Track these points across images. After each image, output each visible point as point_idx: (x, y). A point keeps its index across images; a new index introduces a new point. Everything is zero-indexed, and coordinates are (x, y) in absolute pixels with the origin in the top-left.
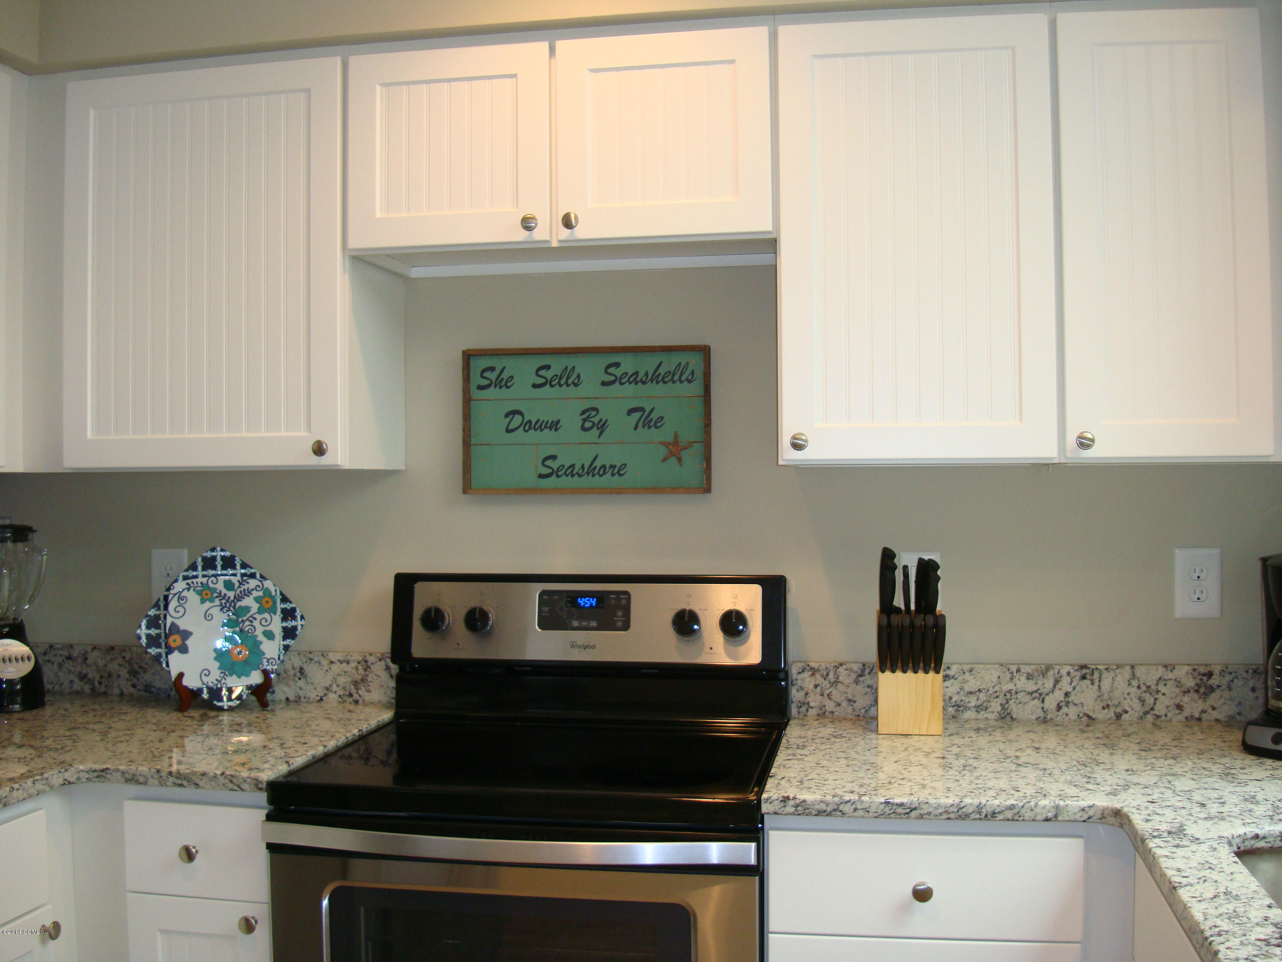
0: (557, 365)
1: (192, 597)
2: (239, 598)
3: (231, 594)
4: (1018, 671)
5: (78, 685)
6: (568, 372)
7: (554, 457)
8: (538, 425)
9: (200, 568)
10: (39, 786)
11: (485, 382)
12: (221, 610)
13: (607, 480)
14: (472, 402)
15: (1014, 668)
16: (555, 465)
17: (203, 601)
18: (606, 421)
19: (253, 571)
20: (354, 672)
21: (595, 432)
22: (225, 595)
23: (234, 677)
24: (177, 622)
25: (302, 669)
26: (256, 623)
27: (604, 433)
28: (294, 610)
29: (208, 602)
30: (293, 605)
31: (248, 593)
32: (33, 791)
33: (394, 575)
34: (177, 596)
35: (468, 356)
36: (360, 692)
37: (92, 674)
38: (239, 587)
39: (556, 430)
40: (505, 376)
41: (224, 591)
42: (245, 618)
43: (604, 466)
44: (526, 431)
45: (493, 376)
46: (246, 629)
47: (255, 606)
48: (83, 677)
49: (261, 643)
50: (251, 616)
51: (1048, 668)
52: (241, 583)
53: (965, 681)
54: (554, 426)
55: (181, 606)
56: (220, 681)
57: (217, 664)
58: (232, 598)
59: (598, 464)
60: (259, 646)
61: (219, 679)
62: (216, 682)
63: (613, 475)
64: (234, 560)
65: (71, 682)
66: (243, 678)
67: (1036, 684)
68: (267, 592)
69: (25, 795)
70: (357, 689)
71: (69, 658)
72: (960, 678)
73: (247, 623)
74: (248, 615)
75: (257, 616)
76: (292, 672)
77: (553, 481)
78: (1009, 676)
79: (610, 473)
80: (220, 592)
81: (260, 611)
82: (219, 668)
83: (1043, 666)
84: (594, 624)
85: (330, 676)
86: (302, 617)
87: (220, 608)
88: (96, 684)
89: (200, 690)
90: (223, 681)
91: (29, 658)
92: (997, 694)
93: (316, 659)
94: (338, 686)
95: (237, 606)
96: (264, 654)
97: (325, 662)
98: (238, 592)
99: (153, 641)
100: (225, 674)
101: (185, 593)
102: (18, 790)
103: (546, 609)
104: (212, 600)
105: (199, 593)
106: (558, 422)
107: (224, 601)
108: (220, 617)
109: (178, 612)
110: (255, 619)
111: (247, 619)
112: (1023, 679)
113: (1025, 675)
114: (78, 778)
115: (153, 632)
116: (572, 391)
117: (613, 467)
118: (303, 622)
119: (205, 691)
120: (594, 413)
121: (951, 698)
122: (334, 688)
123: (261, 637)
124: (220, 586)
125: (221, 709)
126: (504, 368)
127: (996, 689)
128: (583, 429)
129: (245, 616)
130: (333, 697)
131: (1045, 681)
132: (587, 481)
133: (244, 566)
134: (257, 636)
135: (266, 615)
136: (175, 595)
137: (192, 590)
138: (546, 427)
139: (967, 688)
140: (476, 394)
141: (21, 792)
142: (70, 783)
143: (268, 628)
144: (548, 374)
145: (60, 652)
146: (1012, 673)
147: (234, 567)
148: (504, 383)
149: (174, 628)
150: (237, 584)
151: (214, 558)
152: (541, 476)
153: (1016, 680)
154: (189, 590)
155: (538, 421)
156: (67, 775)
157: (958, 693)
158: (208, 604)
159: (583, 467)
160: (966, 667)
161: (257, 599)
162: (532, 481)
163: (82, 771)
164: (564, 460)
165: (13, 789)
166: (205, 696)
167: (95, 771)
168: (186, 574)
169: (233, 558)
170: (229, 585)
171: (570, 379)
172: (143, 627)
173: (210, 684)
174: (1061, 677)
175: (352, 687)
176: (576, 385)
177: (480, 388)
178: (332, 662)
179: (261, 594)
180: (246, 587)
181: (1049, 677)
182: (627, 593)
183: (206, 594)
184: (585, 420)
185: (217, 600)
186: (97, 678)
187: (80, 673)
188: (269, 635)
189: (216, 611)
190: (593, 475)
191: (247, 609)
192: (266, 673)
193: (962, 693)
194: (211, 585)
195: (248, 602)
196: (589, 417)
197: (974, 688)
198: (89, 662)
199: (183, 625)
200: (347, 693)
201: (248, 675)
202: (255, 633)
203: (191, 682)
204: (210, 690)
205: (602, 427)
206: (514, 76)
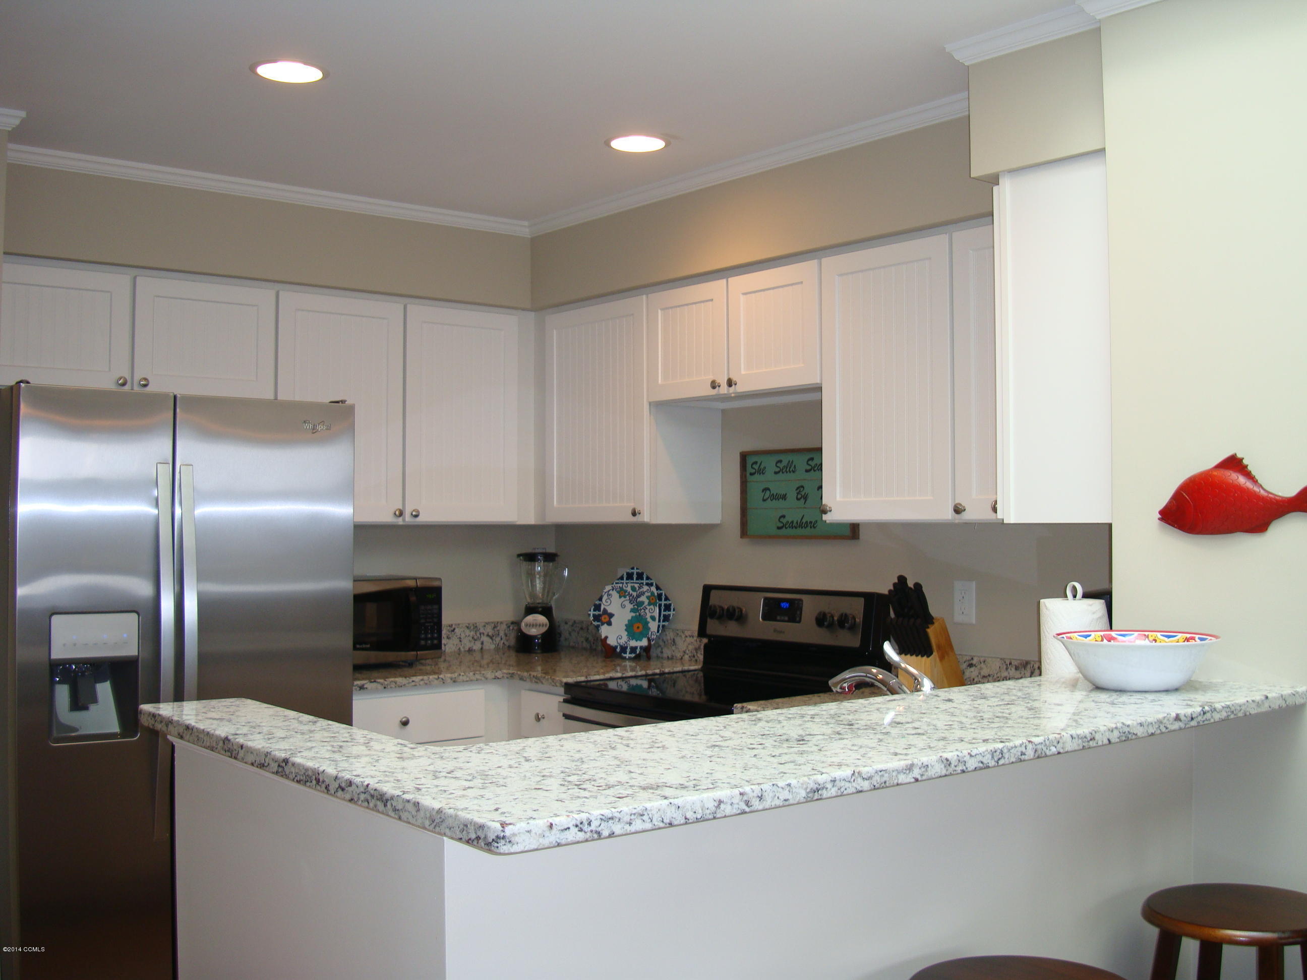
0: (786, 459)
1: (615, 595)
2: (638, 596)
3: (635, 594)
4: (1010, 664)
5: (585, 644)
6: (790, 463)
7: (784, 516)
8: (777, 497)
9: (625, 579)
10: (478, 676)
11: (753, 471)
12: (630, 602)
13: (808, 531)
14: (748, 483)
15: (1008, 662)
16: (784, 521)
17: (620, 597)
18: (808, 494)
19: (651, 581)
20: (695, 642)
21: (802, 500)
22: (632, 594)
23: (634, 640)
24: (607, 608)
25: (674, 639)
26: (647, 611)
27: (807, 502)
28: (670, 605)
29: (623, 598)
30: (670, 602)
31: (643, 594)
32: (474, 678)
33: (703, 585)
34: (607, 594)
35: (744, 457)
36: (698, 655)
37: (591, 638)
38: (638, 590)
39: (785, 500)
40: (762, 467)
41: (631, 592)
42: (642, 608)
43: (807, 522)
44: (771, 500)
45: (756, 467)
46: (642, 614)
47: (647, 602)
48: (587, 640)
49: (649, 622)
50: (645, 607)
51: (1027, 663)
52: (640, 588)
53: (981, 669)
54: (784, 497)
55: (609, 599)
56: (626, 643)
57: (626, 633)
58: (635, 596)
59: (804, 521)
60: (648, 624)
61: (626, 641)
62: (624, 643)
63: (811, 527)
64: (643, 574)
65: (582, 642)
66: (638, 642)
67: (1020, 673)
68: (652, 593)
69: (468, 679)
70: (697, 653)
71: (582, 629)
72: (979, 667)
73: (643, 610)
74: (643, 606)
75: (647, 607)
76: (670, 641)
77: (784, 532)
78: (1005, 667)
79: (809, 526)
80: (629, 592)
81: (649, 604)
82: (627, 635)
83: (1024, 662)
84: (786, 618)
85: (686, 644)
86: (674, 610)
87: (629, 601)
88: (592, 643)
89: (616, 647)
90: (628, 642)
91: (546, 625)
92: (999, 678)
93: (680, 634)
94: (689, 651)
95: (638, 600)
96: (650, 629)
97: (683, 636)
98: (638, 593)
99: (597, 618)
100: (630, 639)
101: (611, 592)
102: (463, 676)
103: (766, 608)
104: (625, 597)
105: (618, 592)
106: (786, 494)
107: (631, 598)
108: (629, 606)
109: (607, 602)
110: (647, 608)
111: (643, 608)
112: (1013, 670)
113: (1014, 667)
114: (503, 677)
115: (597, 613)
116: (791, 476)
117: (811, 522)
118: (674, 612)
119: (619, 647)
120: (802, 489)
121: (974, 680)
122: (687, 652)
123: (649, 619)
124: (629, 589)
125: (625, 658)
126: (761, 462)
127: (999, 675)
128: (798, 499)
129: (642, 606)
130: (686, 657)
131: (1026, 672)
132: (800, 531)
133: (648, 578)
134: (647, 619)
135: (652, 607)
136: (606, 592)
137: (614, 590)
138: (780, 498)
139: (983, 674)
140: (750, 478)
141: (465, 677)
142: (498, 678)
143: (653, 614)
144: (781, 465)
145: (578, 625)
146: (1007, 665)
147: (642, 579)
148: (761, 471)
149: (605, 611)
150: (637, 589)
151: (633, 574)
152: (779, 528)
153: (1009, 670)
154: (613, 590)
155: (777, 494)
156: (497, 674)
157: (978, 676)
158: (623, 599)
159: (797, 523)
160: (982, 659)
161: (648, 597)
162: (773, 531)
163: (505, 673)
164: (789, 519)
165: (460, 675)
166: (618, 650)
167: (509, 674)
168: (617, 581)
169: (642, 574)
170: (633, 589)
171: (790, 468)
172: (592, 610)
173: (621, 644)
174: (1034, 670)
175: (695, 651)
176: (794, 472)
177: (751, 474)
178: (686, 636)
179: (649, 594)
180: (642, 590)
181: (1028, 669)
182: (801, 600)
183: (622, 593)
184: (798, 494)
185: (627, 597)
186: (592, 640)
187: (586, 637)
188: (653, 618)
189: (627, 603)
190: (802, 528)
191: (643, 603)
192: (649, 640)
193: (980, 676)
194: (624, 588)
195: (643, 599)
196: (800, 491)
197: (986, 674)
198: (589, 631)
199: (610, 610)
200: (692, 655)
201: (641, 640)
202: (647, 617)
203: (612, 641)
204: (621, 647)
205: (805, 498)
206: (712, 300)
